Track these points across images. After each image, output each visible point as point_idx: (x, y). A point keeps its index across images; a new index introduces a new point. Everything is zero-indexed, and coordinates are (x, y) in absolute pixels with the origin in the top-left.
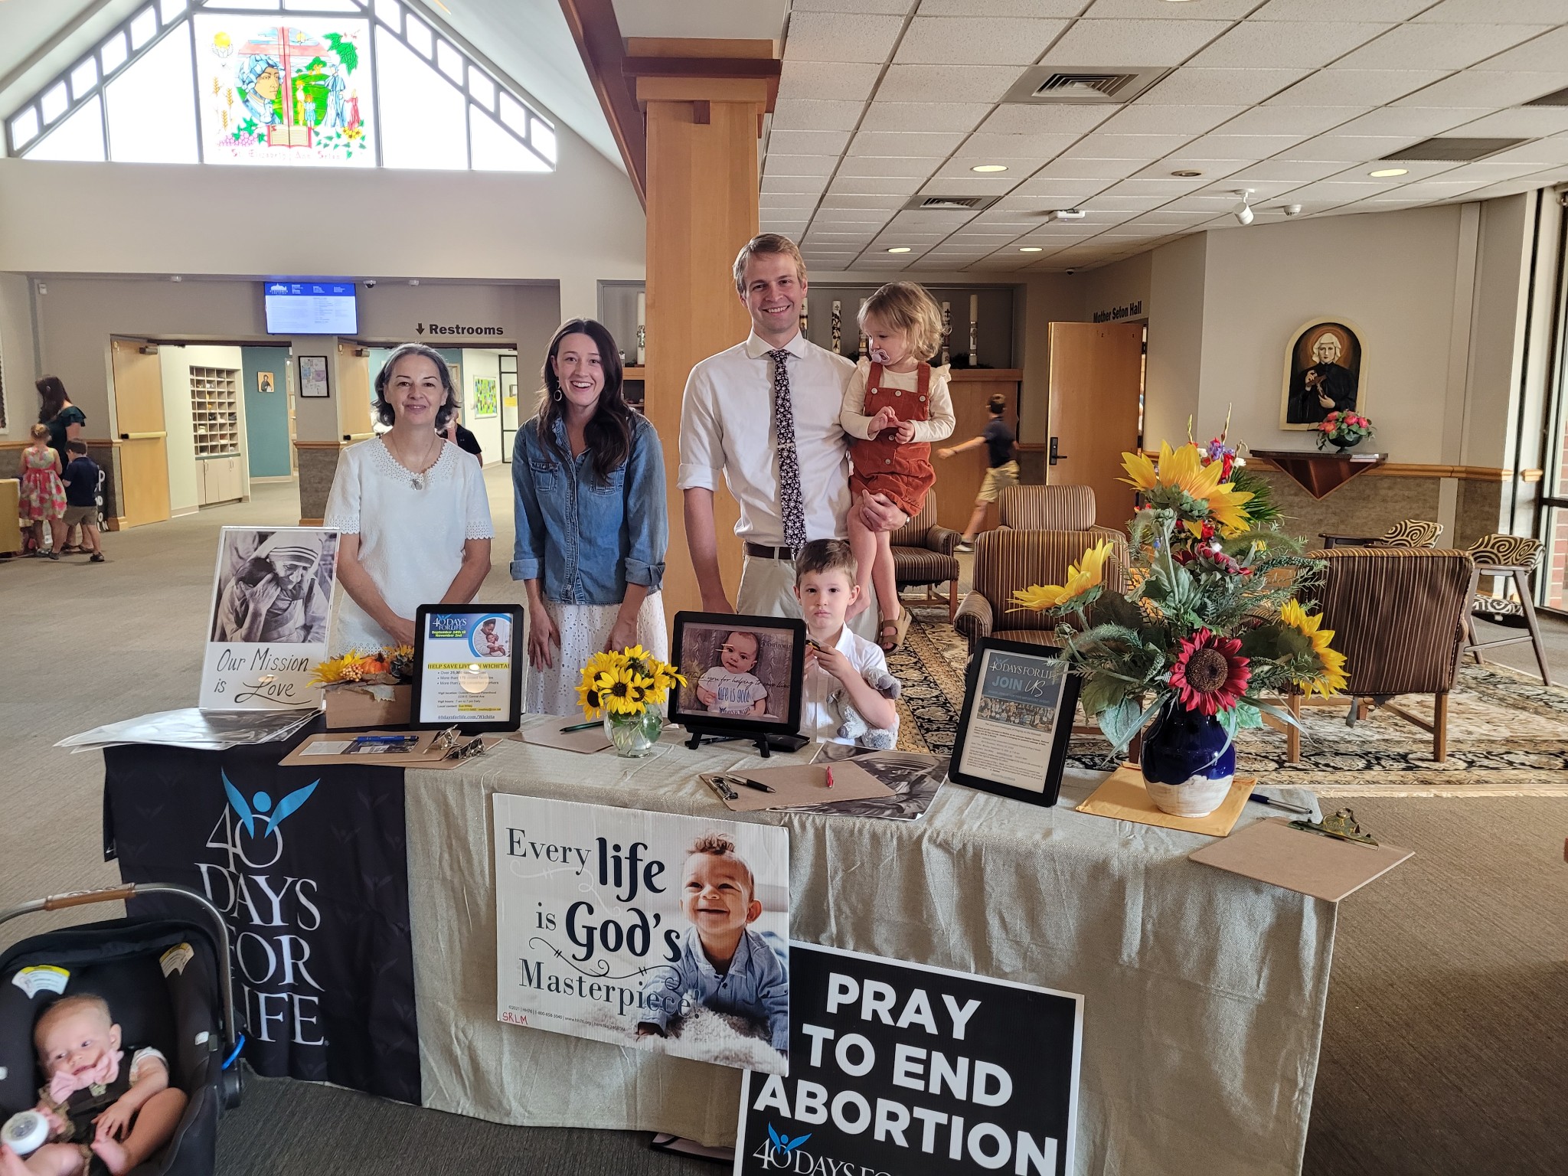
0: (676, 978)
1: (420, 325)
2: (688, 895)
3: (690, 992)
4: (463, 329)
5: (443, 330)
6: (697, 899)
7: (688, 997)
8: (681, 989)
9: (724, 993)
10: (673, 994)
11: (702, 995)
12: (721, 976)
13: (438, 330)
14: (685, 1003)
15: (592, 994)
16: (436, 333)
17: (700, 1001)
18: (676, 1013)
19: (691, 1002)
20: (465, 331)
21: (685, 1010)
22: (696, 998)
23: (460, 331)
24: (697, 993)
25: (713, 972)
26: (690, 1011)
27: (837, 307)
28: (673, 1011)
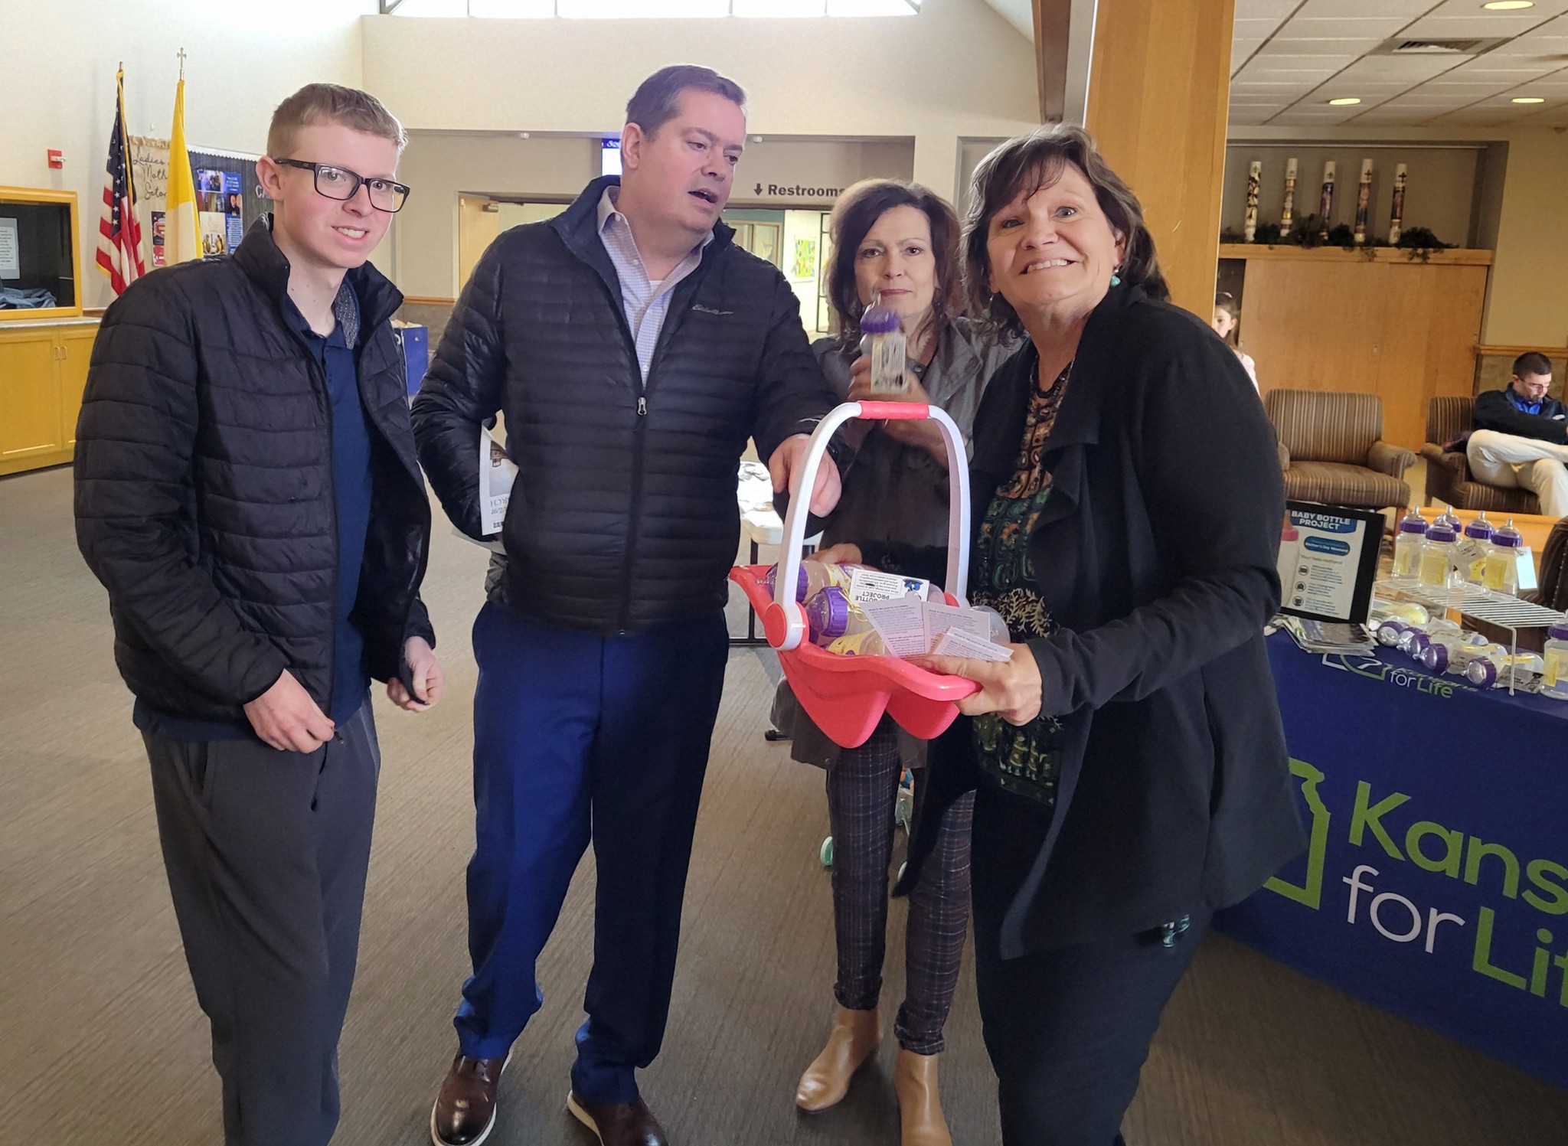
1: (759, 185)
4: (803, 190)
5: (782, 191)
13: (777, 191)
16: (775, 193)
20: (806, 192)
23: (800, 191)
27: (1256, 169)
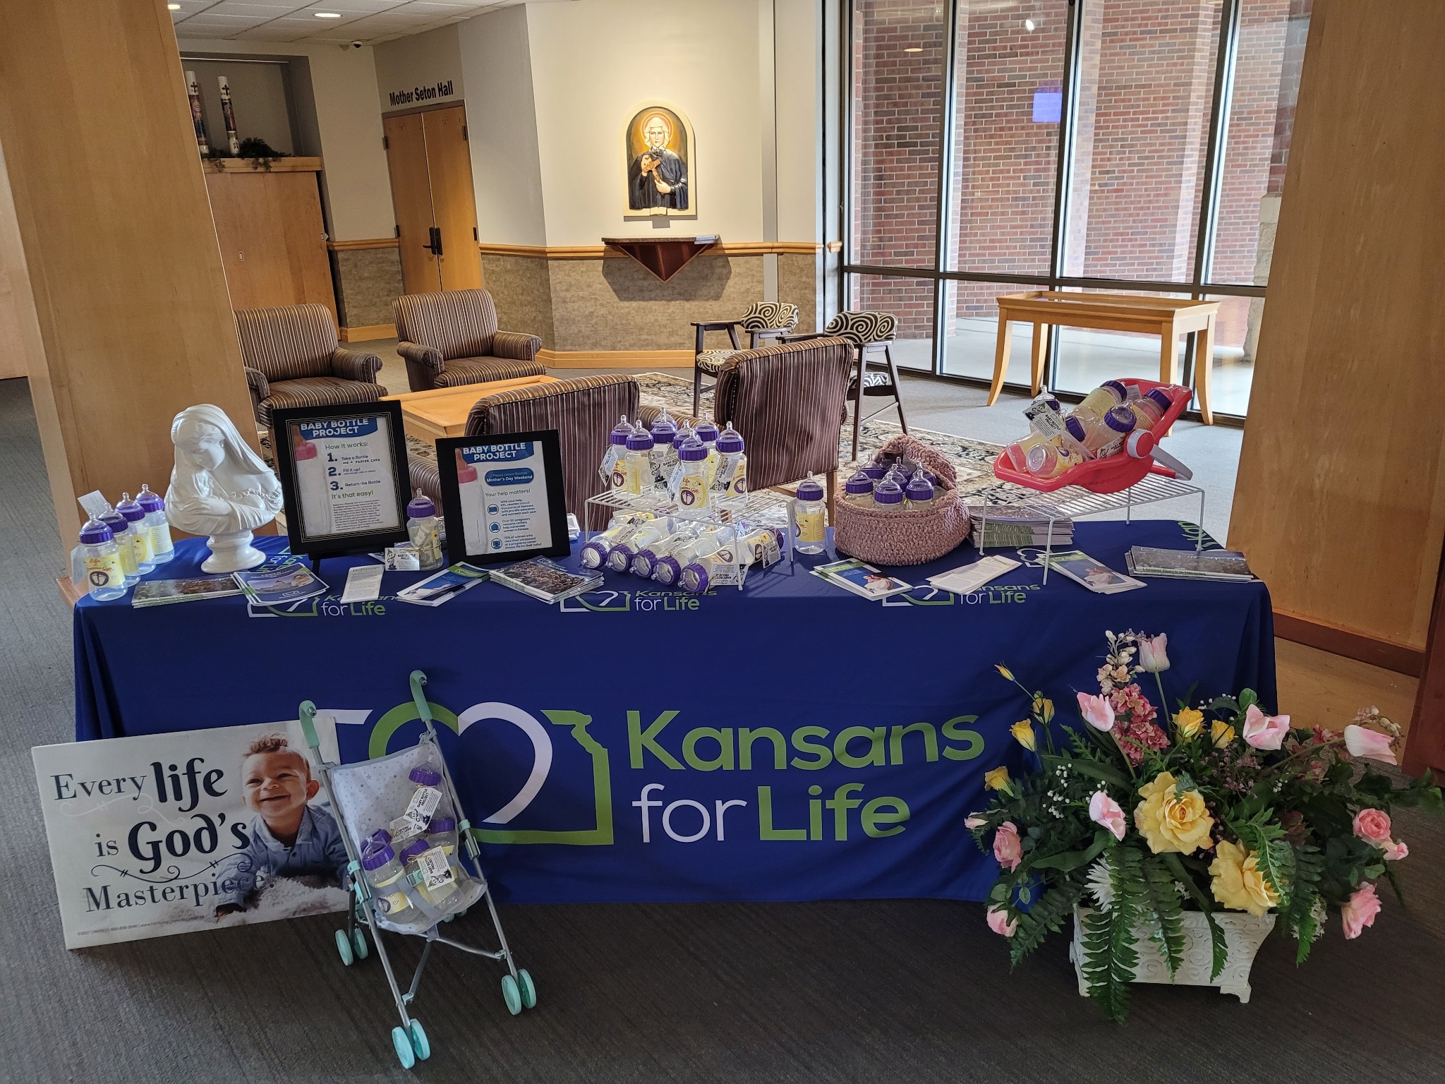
0: (248, 861)
2: (249, 791)
3: (262, 869)
6: (258, 792)
7: (261, 873)
8: (253, 868)
9: (295, 861)
10: (246, 875)
11: (274, 867)
12: (289, 848)
14: (259, 879)
15: (165, 897)
17: (273, 873)
18: (252, 889)
19: (264, 876)
21: (259, 884)
22: (269, 872)
24: (269, 868)
25: (282, 847)
26: (265, 883)
28: (248, 888)
